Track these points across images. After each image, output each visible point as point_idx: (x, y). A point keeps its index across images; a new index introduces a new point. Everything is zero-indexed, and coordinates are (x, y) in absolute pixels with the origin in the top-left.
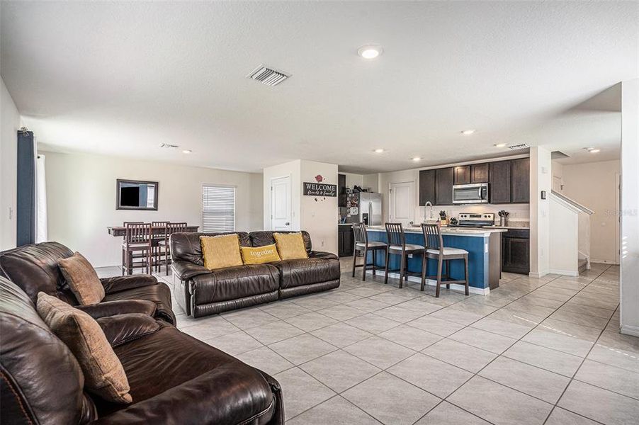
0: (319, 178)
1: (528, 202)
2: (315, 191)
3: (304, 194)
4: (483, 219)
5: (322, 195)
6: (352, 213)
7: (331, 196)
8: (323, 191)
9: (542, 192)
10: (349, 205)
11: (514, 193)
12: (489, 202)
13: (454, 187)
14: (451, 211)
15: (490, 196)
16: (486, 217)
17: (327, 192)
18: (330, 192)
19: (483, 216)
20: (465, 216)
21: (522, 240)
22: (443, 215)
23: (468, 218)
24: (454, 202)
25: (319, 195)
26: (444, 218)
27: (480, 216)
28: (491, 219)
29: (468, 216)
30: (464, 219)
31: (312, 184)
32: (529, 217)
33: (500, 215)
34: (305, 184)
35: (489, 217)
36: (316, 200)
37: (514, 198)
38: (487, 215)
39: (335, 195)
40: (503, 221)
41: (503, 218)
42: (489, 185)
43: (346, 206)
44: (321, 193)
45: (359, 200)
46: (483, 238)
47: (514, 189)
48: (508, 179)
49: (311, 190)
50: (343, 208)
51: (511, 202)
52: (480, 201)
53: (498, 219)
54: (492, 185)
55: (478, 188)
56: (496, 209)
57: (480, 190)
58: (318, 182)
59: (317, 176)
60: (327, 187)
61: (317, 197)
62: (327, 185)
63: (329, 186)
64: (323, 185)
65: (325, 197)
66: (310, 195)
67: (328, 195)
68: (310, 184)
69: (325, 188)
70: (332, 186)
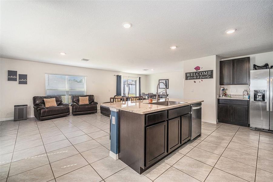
0: (197, 68)
2: (194, 76)
3: (186, 80)
5: (199, 78)
7: (207, 78)
8: (200, 76)
17: (203, 76)
25: (197, 79)
36: (195, 82)
39: (212, 77)
44: (198, 77)
49: (190, 76)
58: (196, 71)
59: (196, 67)
60: (203, 73)
61: (195, 80)
62: (203, 72)
63: (205, 72)
64: (200, 72)
65: (202, 79)
66: (189, 79)
67: (204, 78)
68: (189, 73)
69: (201, 73)
70: (208, 71)
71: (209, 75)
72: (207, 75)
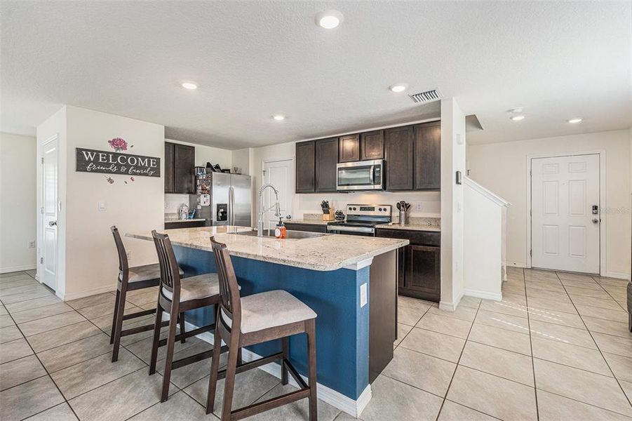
0: (118, 143)
1: (439, 189)
2: (108, 164)
3: (77, 170)
4: (376, 213)
5: (126, 173)
6: (202, 204)
7: (146, 175)
8: (128, 166)
9: (457, 173)
10: (199, 190)
11: (418, 176)
12: (384, 188)
13: (339, 166)
14: (337, 201)
15: (386, 181)
16: (380, 210)
17: (137, 167)
18: (145, 168)
19: (376, 209)
20: (355, 209)
21: (430, 249)
22: (325, 206)
23: (358, 212)
24: (339, 188)
25: (118, 172)
26: (326, 212)
27: (373, 209)
28: (387, 213)
29: (358, 208)
30: (353, 212)
31: (98, 152)
32: (440, 212)
33: (399, 208)
34: (79, 152)
35: (385, 210)
36: (111, 181)
37: (418, 182)
38: (383, 207)
39: (157, 174)
40: (403, 217)
41: (403, 212)
42: (384, 162)
43: (195, 192)
44: (123, 169)
45: (211, 184)
46: (355, 271)
47: (418, 169)
48: (410, 155)
50: (193, 196)
51: (413, 188)
52: (372, 187)
53: (396, 213)
54: (388, 165)
55: (370, 167)
56: (394, 198)
57: (372, 170)
58: (114, 151)
59: (114, 140)
60: (138, 160)
61: (113, 176)
62: (137, 157)
63: (143, 158)
64: (128, 156)
65: (134, 177)
66: (92, 171)
67: (140, 174)
68: (92, 151)
69: (132, 161)
70: (149, 158)
71: (152, 169)
72: (146, 168)
